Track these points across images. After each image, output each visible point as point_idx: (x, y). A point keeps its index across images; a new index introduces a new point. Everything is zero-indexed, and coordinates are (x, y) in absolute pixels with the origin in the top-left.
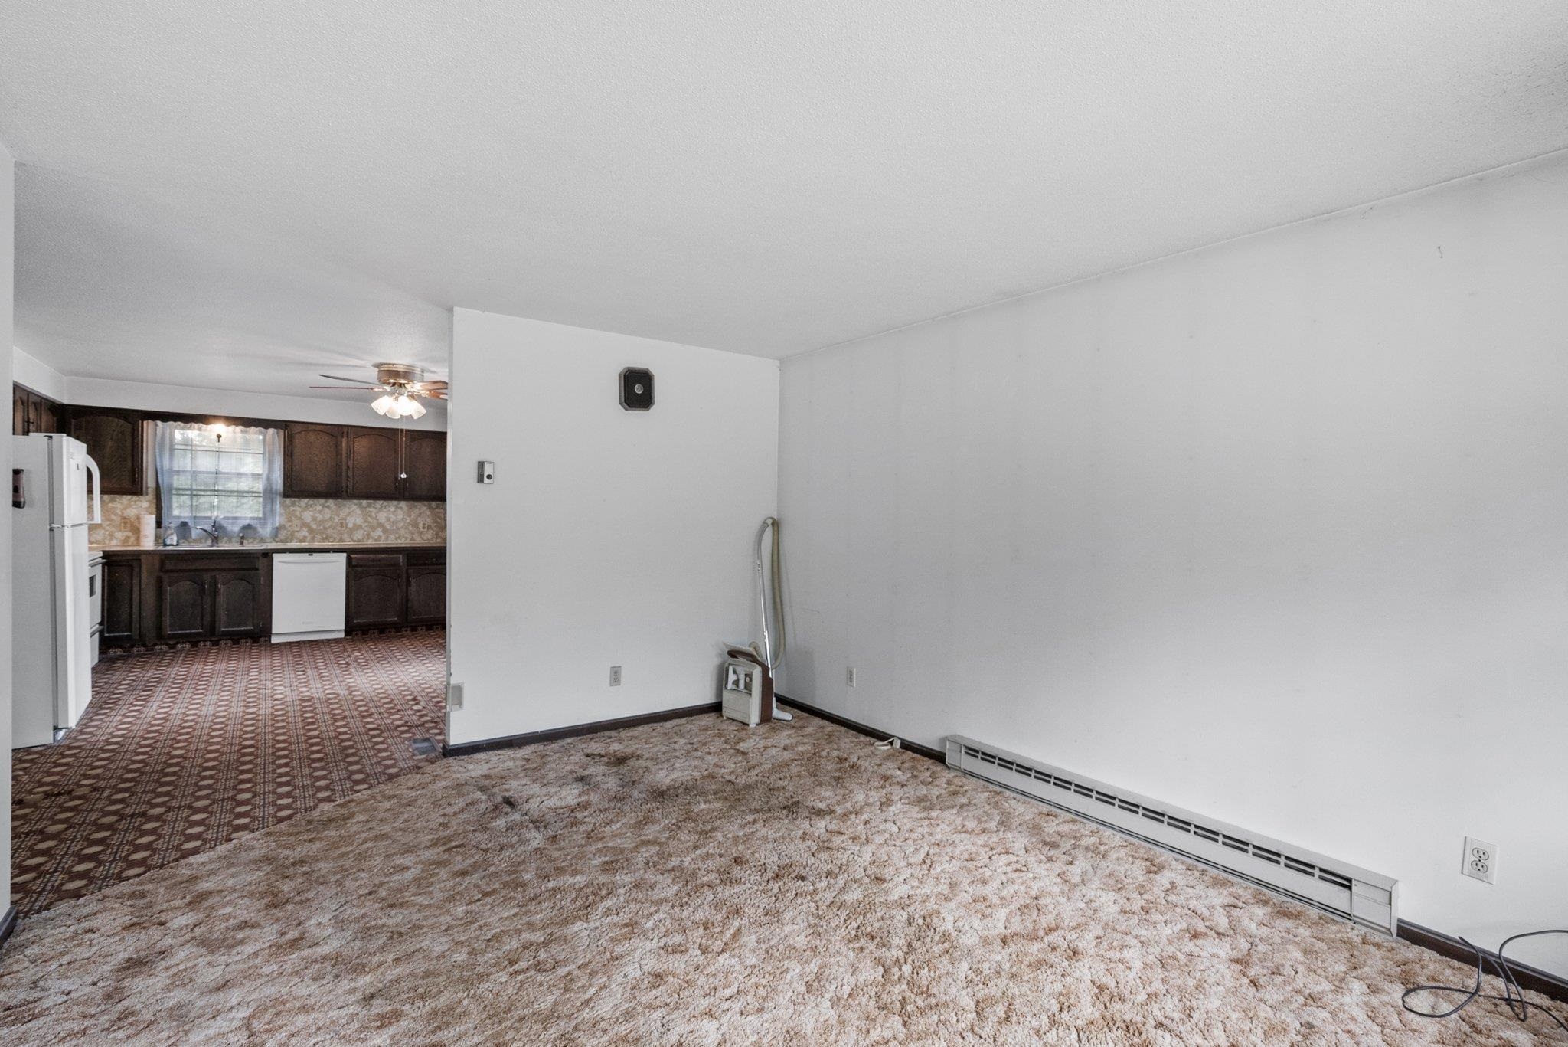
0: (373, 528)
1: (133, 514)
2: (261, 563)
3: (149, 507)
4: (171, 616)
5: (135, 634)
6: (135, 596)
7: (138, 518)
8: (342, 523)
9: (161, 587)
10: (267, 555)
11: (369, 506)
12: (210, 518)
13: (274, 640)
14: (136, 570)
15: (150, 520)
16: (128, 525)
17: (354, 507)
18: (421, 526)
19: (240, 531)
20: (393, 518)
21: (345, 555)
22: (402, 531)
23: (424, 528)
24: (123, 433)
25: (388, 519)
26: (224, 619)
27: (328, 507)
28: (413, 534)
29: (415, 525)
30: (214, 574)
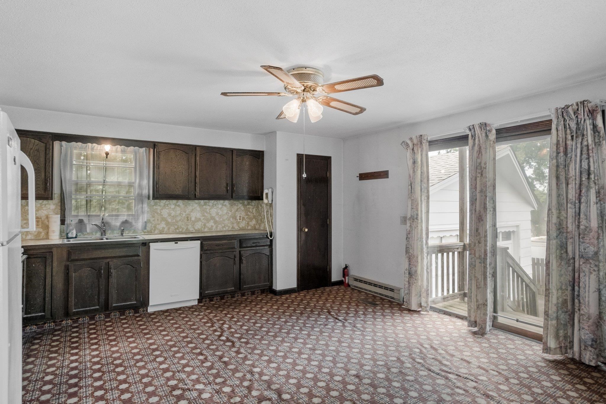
0: (208, 221)
1: (43, 215)
2: (141, 251)
3: (56, 208)
4: (75, 297)
5: (48, 313)
6: (48, 280)
7: (47, 217)
8: (188, 217)
9: (68, 274)
10: (146, 244)
11: (205, 204)
12: (99, 216)
13: (150, 310)
14: (49, 261)
15: (57, 219)
16: (40, 223)
17: (196, 205)
18: (238, 218)
19: (121, 226)
20: (220, 213)
21: (199, 242)
22: (226, 222)
23: (240, 219)
24: (38, 151)
25: (217, 214)
26: (115, 296)
27: (179, 206)
28: (233, 223)
29: (235, 218)
30: (108, 260)
